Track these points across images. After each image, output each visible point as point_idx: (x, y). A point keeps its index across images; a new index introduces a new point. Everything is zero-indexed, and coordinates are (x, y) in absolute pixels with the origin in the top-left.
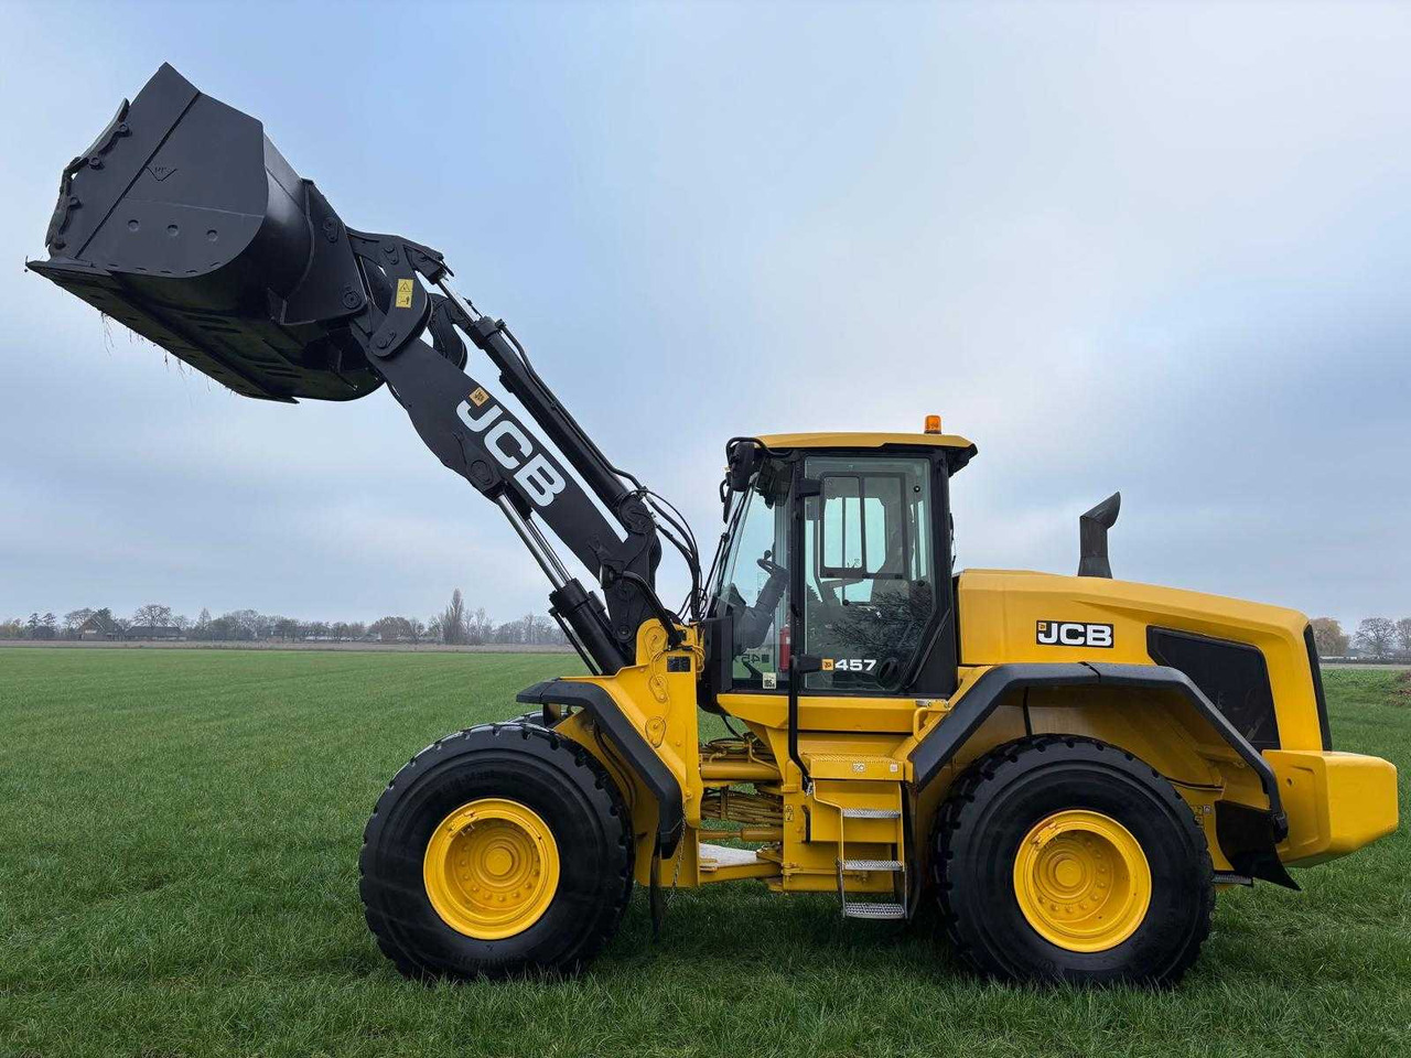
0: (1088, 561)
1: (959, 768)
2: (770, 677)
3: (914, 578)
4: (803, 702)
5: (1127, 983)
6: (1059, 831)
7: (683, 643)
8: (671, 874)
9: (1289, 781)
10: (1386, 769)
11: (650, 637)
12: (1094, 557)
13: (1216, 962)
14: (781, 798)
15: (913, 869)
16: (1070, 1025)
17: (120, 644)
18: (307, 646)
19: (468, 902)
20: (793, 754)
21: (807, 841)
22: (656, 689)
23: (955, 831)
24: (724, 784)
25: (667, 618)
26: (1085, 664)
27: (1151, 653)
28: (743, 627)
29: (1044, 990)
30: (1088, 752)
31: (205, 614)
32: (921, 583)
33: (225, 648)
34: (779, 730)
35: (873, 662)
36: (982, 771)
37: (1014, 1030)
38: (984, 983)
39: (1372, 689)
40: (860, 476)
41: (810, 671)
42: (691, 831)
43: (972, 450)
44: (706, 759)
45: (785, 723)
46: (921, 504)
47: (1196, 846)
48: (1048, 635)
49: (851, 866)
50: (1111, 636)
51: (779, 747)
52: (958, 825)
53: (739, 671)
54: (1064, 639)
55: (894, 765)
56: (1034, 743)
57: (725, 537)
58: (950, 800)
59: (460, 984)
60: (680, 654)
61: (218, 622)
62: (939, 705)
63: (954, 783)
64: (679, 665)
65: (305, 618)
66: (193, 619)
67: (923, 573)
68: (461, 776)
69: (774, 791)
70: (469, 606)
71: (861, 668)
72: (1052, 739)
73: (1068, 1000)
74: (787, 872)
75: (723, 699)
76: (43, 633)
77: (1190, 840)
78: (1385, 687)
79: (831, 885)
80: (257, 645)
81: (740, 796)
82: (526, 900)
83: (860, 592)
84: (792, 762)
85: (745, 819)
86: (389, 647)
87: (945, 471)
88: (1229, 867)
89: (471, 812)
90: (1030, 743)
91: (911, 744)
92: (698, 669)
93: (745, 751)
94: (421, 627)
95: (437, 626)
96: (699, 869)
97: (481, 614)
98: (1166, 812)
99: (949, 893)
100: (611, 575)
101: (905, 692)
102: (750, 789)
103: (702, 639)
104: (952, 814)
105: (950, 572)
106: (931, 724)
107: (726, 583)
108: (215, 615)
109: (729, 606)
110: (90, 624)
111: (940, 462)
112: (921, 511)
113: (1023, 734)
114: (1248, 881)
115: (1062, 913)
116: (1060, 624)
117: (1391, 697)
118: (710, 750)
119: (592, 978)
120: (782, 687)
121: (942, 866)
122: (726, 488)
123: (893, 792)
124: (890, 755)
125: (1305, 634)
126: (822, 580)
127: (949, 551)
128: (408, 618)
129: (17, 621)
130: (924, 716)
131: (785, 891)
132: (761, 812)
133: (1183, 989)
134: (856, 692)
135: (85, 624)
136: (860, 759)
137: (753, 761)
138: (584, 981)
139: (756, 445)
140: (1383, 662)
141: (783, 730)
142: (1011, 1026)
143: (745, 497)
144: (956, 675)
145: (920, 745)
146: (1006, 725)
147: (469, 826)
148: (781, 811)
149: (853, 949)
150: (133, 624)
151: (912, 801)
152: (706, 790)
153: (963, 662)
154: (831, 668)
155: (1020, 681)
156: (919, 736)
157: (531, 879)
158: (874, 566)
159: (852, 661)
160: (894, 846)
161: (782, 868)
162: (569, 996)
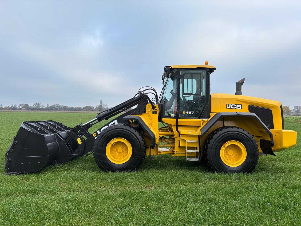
0: (237, 92)
1: (209, 133)
2: (173, 115)
3: (202, 95)
4: (179, 120)
5: (241, 172)
6: (229, 144)
7: (155, 108)
8: (153, 153)
9: (275, 135)
10: (295, 133)
11: (149, 107)
12: (238, 91)
13: (259, 170)
14: (174, 139)
15: (200, 152)
16: (230, 179)
17: (31, 111)
18: (69, 112)
19: (114, 157)
20: (177, 130)
21: (180, 147)
22: (150, 117)
23: (209, 144)
24: (163, 136)
25: (152, 103)
26: (236, 112)
27: (249, 110)
28: (167, 105)
29: (225, 174)
30: (236, 129)
31: (48, 105)
32: (203, 96)
33: (53, 112)
34: (174, 125)
35: (193, 112)
36: (215, 133)
37: (219, 180)
38: (214, 173)
39: (295, 120)
40: (192, 74)
41: (180, 114)
42: (157, 145)
43: (215, 69)
44: (159, 131)
45: (175, 124)
46: (204, 80)
47: (256, 147)
48: (229, 106)
49: (188, 151)
50: (241, 107)
51: (174, 129)
52: (209, 143)
53: (166, 114)
54: (232, 107)
55: (197, 132)
56: (225, 127)
57: (164, 87)
58: (208, 139)
59: (113, 172)
60: (154, 110)
61: (51, 107)
62: (206, 120)
63: (209, 135)
64: (154, 113)
65: (69, 106)
66: (45, 106)
67: (204, 94)
68: (113, 133)
69: (173, 137)
70: (104, 103)
71: (191, 113)
72: (229, 127)
73: (229, 175)
74: (175, 152)
75: (163, 119)
76: (14, 109)
77: (255, 146)
78: (298, 120)
79: (184, 155)
80: (59, 111)
81: (166, 138)
82: (125, 157)
83: (191, 98)
84: (177, 131)
85: (166, 143)
86: (87, 112)
87: (209, 73)
88: (262, 152)
89: (115, 140)
90: (224, 127)
91: (201, 128)
92: (158, 113)
93: (167, 130)
94: (94, 108)
95: (97, 108)
96: (158, 152)
97: (106, 105)
98: (250, 140)
99: (207, 156)
100: (141, 95)
101: (199, 118)
102: (168, 137)
103: (159, 108)
104: (208, 141)
105: (209, 94)
106: (204, 124)
107: (164, 96)
108: (50, 105)
109: (164, 101)
110: (24, 107)
111: (208, 71)
112: (204, 82)
113: (223, 126)
114: (266, 154)
115: (229, 160)
116: (231, 104)
117: (299, 122)
118: (160, 129)
119: (138, 171)
120: (175, 117)
121: (206, 151)
122: (163, 77)
123: (197, 137)
124: (196, 130)
125: (281, 107)
126: (184, 96)
127: (209, 90)
128: (91, 106)
129: (9, 106)
130: (203, 122)
131: (175, 156)
132: (170, 141)
133: (252, 174)
134: (190, 118)
135: (23, 107)
136: (190, 131)
137: (169, 132)
138: (137, 172)
139: (171, 68)
140: (298, 115)
141: (175, 125)
142: (219, 179)
143: (168, 79)
144: (210, 114)
145: (202, 128)
146: (220, 124)
147: (114, 143)
148: (174, 141)
149: (188, 167)
150: (33, 107)
151: (200, 139)
152: (160, 137)
153: (211, 112)
154: (185, 113)
155: (222, 115)
156: (202, 126)
157: (126, 153)
158: (194, 93)
159: (189, 112)
160: (197, 148)
161: (174, 152)
162: (135, 174)
